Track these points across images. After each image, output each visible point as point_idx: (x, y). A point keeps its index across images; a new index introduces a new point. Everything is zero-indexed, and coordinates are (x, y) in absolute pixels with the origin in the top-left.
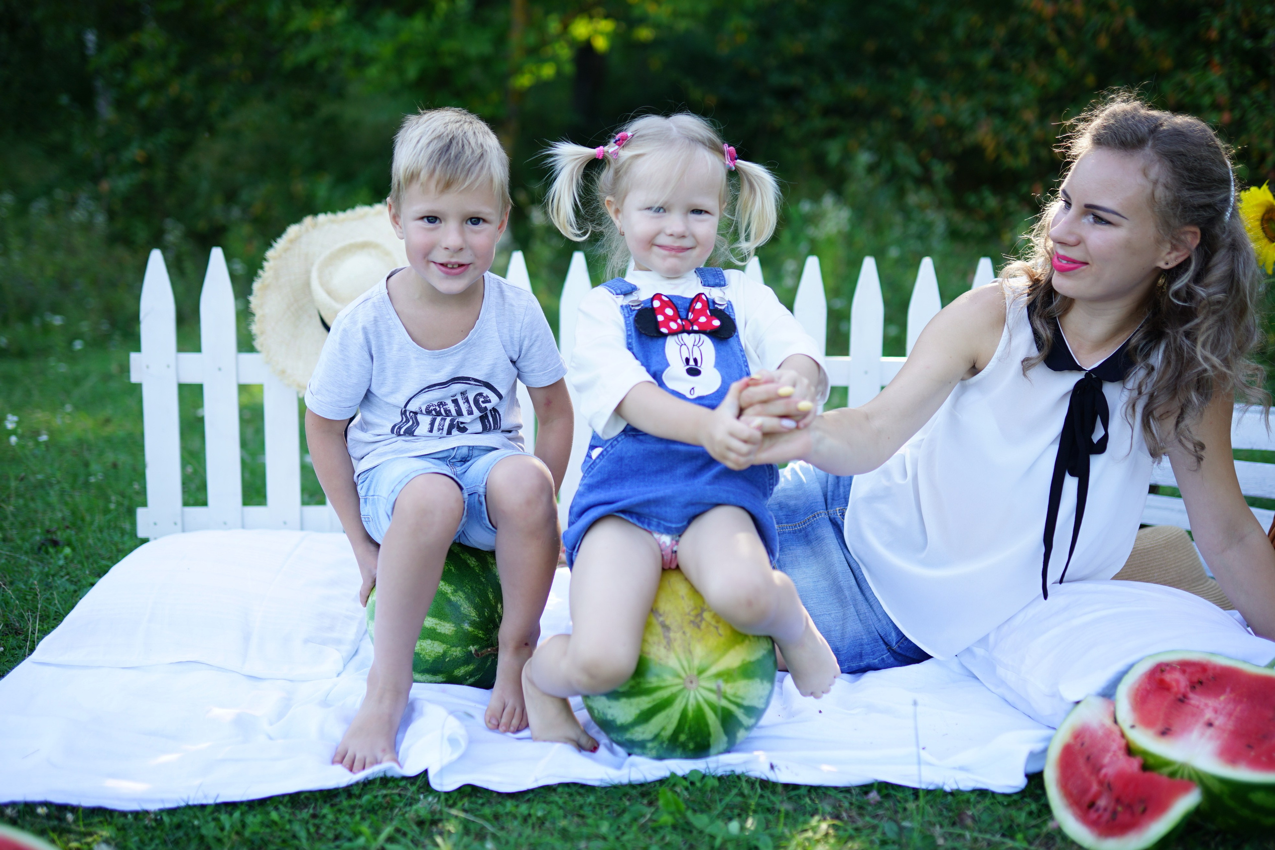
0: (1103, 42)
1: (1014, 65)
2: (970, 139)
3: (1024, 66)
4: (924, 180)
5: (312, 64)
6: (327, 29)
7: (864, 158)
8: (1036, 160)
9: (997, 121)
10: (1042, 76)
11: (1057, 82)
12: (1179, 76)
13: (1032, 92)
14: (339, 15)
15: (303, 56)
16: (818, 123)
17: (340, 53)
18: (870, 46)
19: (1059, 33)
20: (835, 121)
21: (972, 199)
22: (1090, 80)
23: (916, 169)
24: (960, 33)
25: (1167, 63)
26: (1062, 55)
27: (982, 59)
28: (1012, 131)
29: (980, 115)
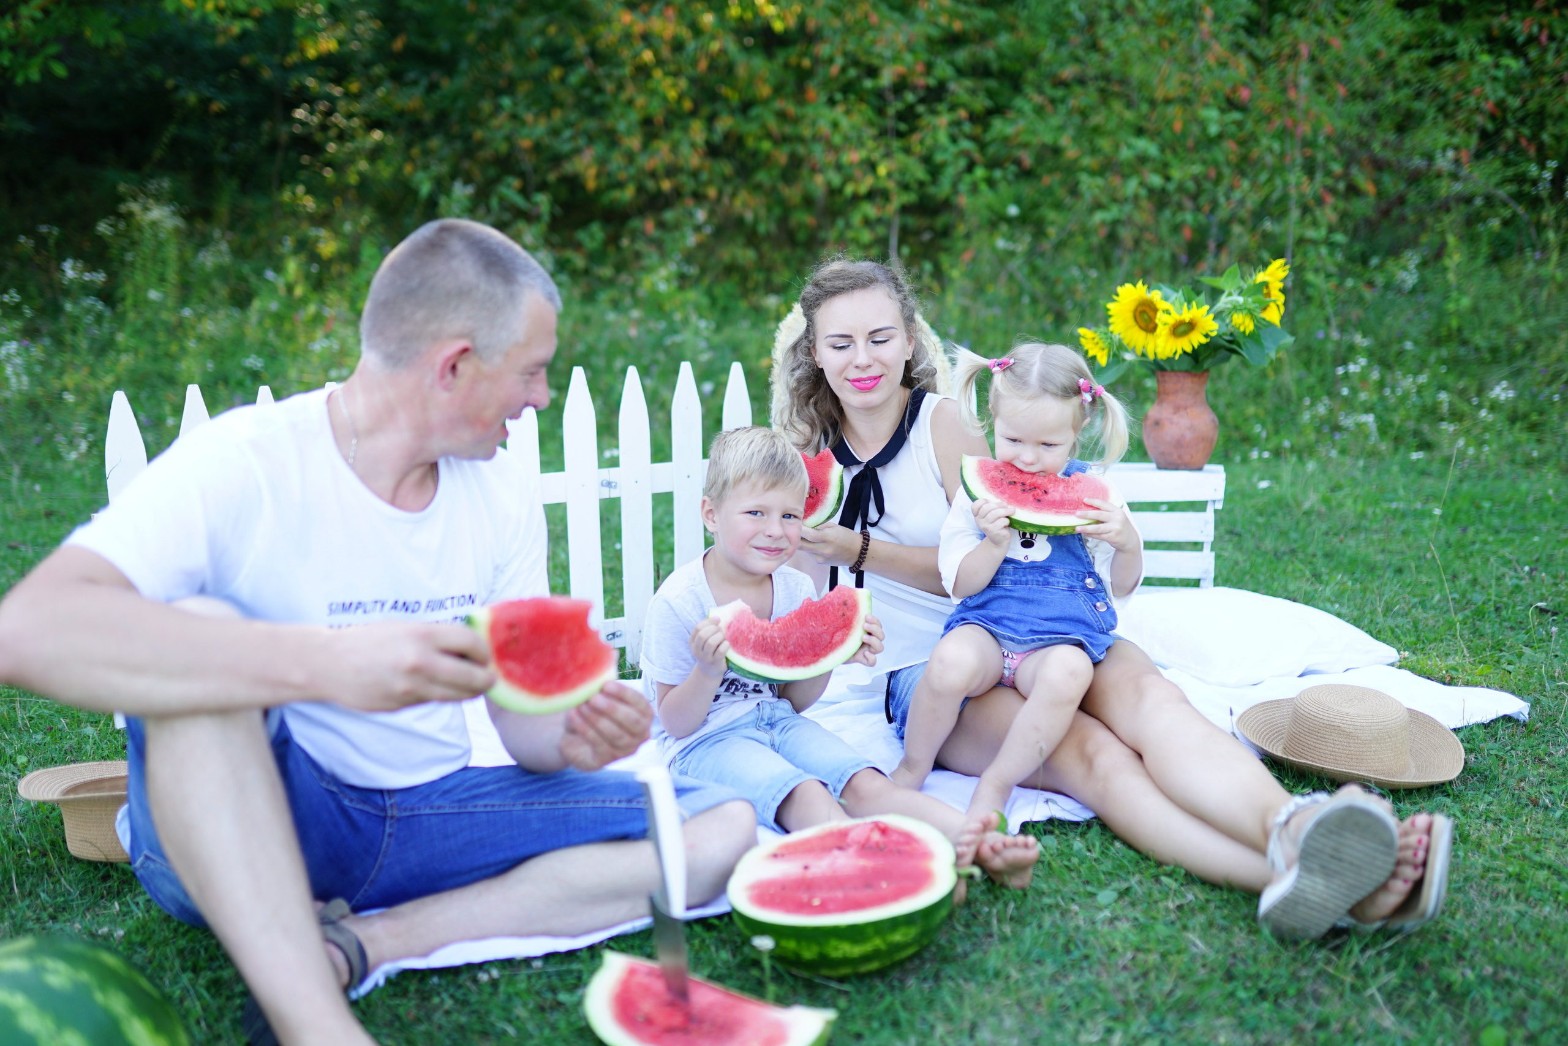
0: (703, 65)
1: (609, 87)
2: (568, 169)
3: (620, 87)
4: (531, 216)
8: (641, 189)
9: (598, 149)
10: (640, 100)
12: (778, 104)
13: (634, 116)
21: (582, 236)
22: (687, 105)
25: (765, 91)
26: (658, 74)
28: (616, 161)
29: (581, 142)
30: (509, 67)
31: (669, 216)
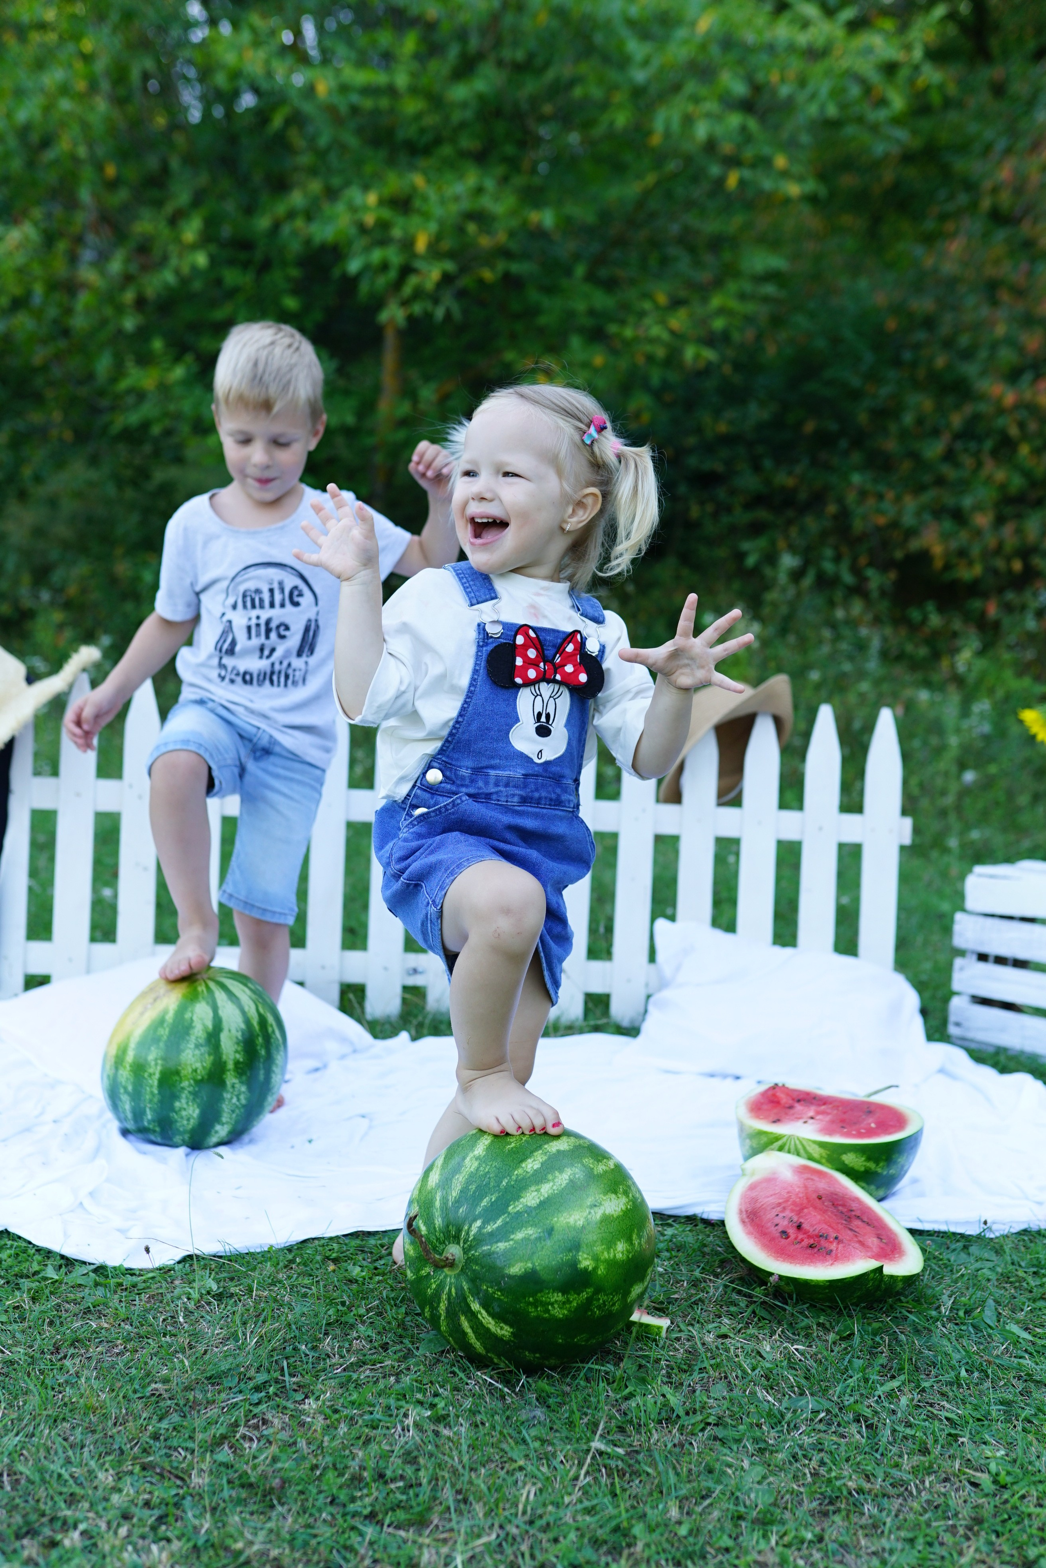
1: (968, 461)
2: (915, 545)
3: (979, 465)
4: (859, 590)
5: (145, 426)
6: (164, 388)
7: (788, 561)
8: (988, 567)
9: (948, 525)
10: (1000, 475)
11: (1017, 482)
13: (987, 493)
14: (178, 372)
15: (133, 418)
16: (741, 517)
17: (177, 416)
18: (810, 427)
19: (1022, 425)
20: (763, 514)
21: (915, 615)
23: (848, 578)
24: (908, 419)
26: (1024, 450)
27: (934, 450)
28: (964, 536)
29: (927, 517)
30: (891, 445)
31: (1010, 596)
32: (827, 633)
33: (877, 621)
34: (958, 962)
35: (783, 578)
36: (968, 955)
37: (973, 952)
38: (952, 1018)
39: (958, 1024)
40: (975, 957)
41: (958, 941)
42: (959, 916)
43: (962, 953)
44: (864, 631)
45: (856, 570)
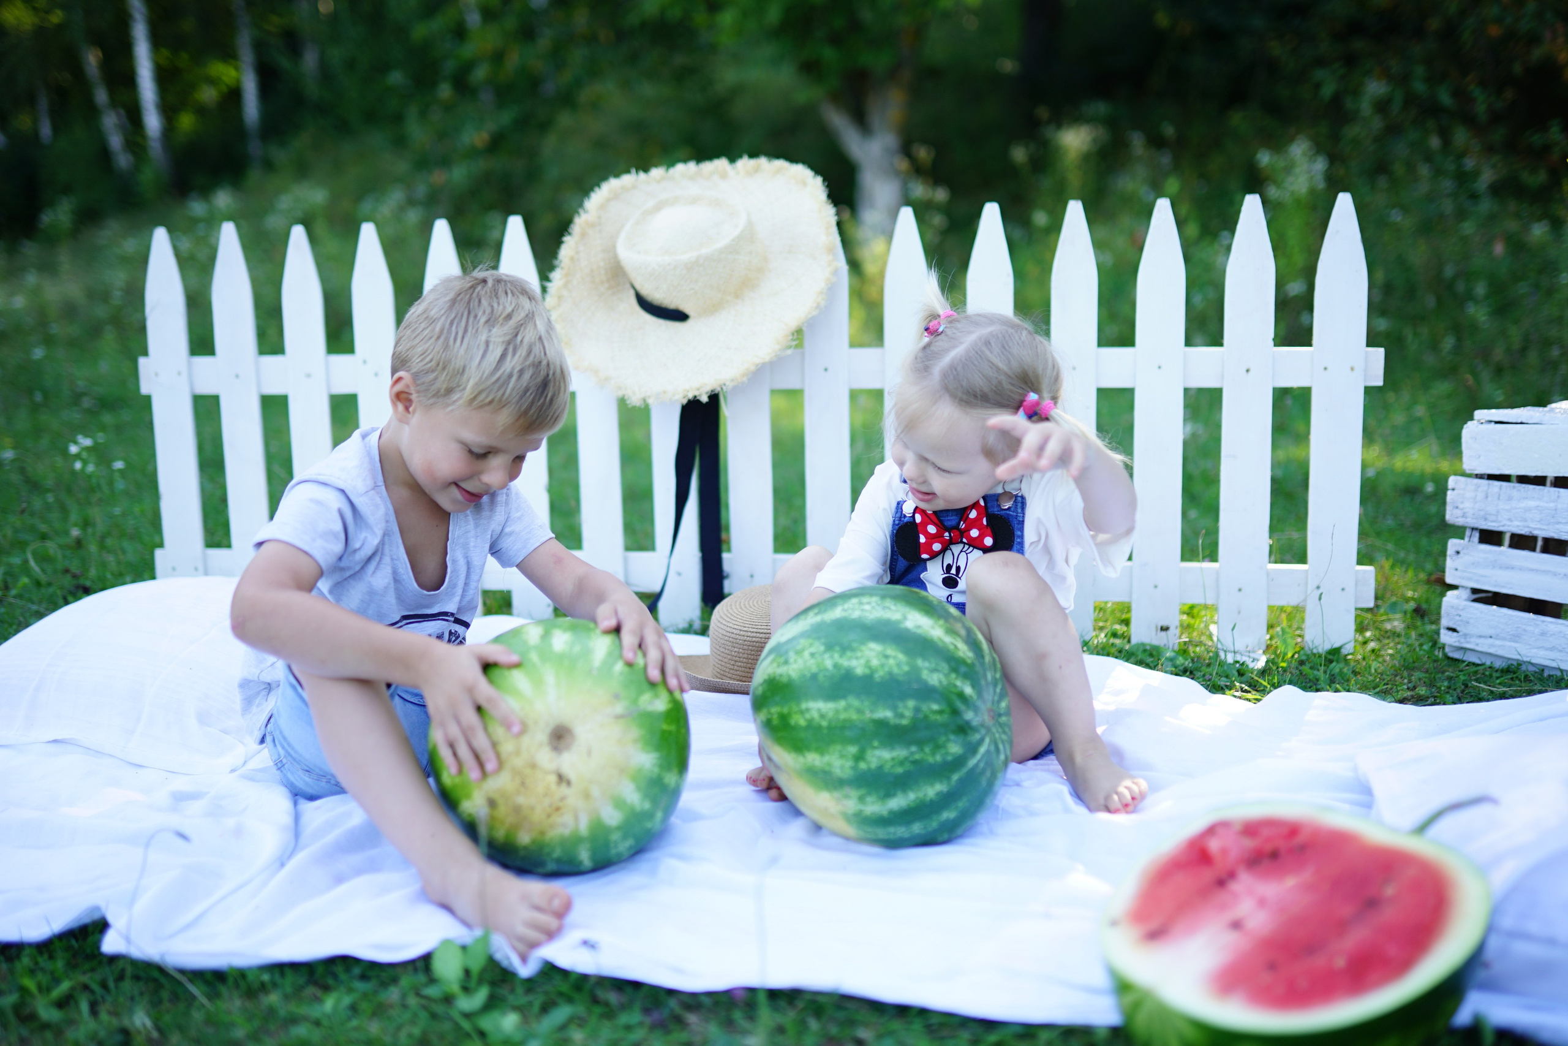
4: (1461, 114)
7: (1375, 88)
20: (1359, 44)
21: (1536, 139)
23: (1447, 102)
29: (1549, 19)
32: (1424, 170)
33: (1490, 149)
34: (1453, 544)
35: (1365, 106)
36: (1468, 533)
37: (1473, 529)
38: (1445, 622)
39: (1454, 630)
40: (1477, 535)
41: (1452, 516)
42: (1452, 481)
43: (1459, 532)
44: (1469, 163)
45: (1459, 94)
